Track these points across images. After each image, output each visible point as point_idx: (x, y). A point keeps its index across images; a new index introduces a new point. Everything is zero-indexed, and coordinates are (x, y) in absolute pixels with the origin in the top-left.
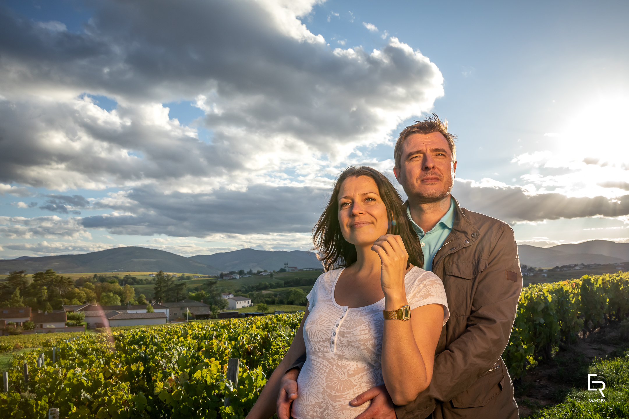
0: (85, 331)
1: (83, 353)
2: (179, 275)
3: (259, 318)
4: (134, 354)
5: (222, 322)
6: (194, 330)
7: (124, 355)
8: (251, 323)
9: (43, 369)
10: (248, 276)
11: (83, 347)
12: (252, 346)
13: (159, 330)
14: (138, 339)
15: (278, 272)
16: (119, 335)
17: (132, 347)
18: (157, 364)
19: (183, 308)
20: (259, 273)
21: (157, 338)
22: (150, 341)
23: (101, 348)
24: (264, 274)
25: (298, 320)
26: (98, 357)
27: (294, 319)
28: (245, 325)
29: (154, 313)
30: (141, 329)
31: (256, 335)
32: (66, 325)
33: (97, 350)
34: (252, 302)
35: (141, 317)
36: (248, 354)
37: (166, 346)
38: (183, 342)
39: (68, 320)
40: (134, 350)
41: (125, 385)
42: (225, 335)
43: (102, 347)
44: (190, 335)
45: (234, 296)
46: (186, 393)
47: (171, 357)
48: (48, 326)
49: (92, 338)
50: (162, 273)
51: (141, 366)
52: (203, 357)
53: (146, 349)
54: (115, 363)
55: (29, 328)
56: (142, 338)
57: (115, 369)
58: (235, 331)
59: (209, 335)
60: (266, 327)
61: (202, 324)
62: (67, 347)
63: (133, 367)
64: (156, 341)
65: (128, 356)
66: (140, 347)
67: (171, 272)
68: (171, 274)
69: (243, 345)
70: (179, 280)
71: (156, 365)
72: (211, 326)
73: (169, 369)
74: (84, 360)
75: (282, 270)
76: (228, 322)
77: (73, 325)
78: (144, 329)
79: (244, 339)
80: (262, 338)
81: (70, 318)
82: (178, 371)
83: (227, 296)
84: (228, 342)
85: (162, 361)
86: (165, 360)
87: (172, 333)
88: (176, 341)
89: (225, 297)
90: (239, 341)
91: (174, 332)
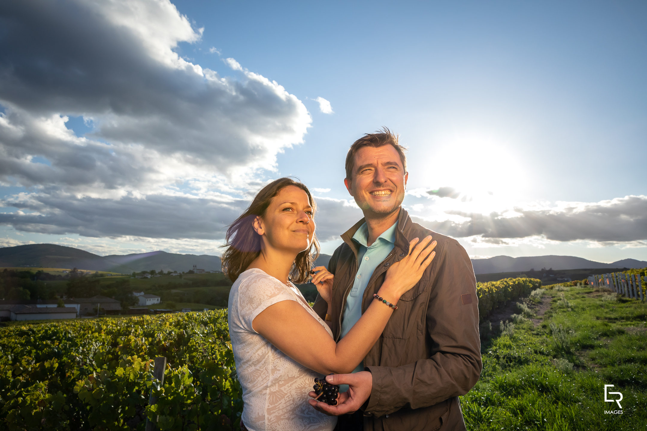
3: (171, 315)
4: (45, 349)
5: (135, 318)
6: (108, 325)
7: (35, 351)
8: (164, 320)
10: (159, 275)
12: (168, 343)
13: (72, 325)
14: (50, 334)
15: (187, 273)
16: (28, 330)
17: (44, 343)
18: (74, 359)
19: (94, 303)
20: (169, 273)
21: (70, 333)
22: (63, 336)
24: (174, 275)
25: (207, 318)
26: (7, 353)
27: (204, 317)
28: (158, 321)
29: (65, 307)
30: (53, 324)
31: (171, 332)
33: (4, 345)
34: (161, 300)
35: (52, 312)
36: (164, 350)
37: (81, 341)
38: (98, 337)
40: (47, 345)
41: (43, 385)
42: (140, 331)
43: (9, 342)
44: (104, 331)
45: (145, 294)
46: (107, 391)
47: (88, 353)
50: (76, 270)
51: (56, 362)
52: (121, 354)
53: (59, 344)
54: (28, 360)
56: (54, 333)
57: (27, 366)
58: (149, 328)
59: (123, 331)
60: (177, 324)
61: (116, 320)
63: (47, 364)
64: (70, 336)
65: (38, 352)
66: (53, 342)
67: (84, 269)
68: (85, 271)
69: (160, 341)
70: (92, 277)
71: (72, 361)
72: (125, 322)
73: (86, 366)
75: (191, 272)
76: (142, 319)
79: (160, 336)
80: (178, 335)
82: (97, 368)
83: (138, 294)
84: (145, 338)
85: (79, 357)
86: (82, 356)
87: (85, 329)
88: (90, 336)
89: (136, 294)
90: (156, 338)
91: (87, 327)
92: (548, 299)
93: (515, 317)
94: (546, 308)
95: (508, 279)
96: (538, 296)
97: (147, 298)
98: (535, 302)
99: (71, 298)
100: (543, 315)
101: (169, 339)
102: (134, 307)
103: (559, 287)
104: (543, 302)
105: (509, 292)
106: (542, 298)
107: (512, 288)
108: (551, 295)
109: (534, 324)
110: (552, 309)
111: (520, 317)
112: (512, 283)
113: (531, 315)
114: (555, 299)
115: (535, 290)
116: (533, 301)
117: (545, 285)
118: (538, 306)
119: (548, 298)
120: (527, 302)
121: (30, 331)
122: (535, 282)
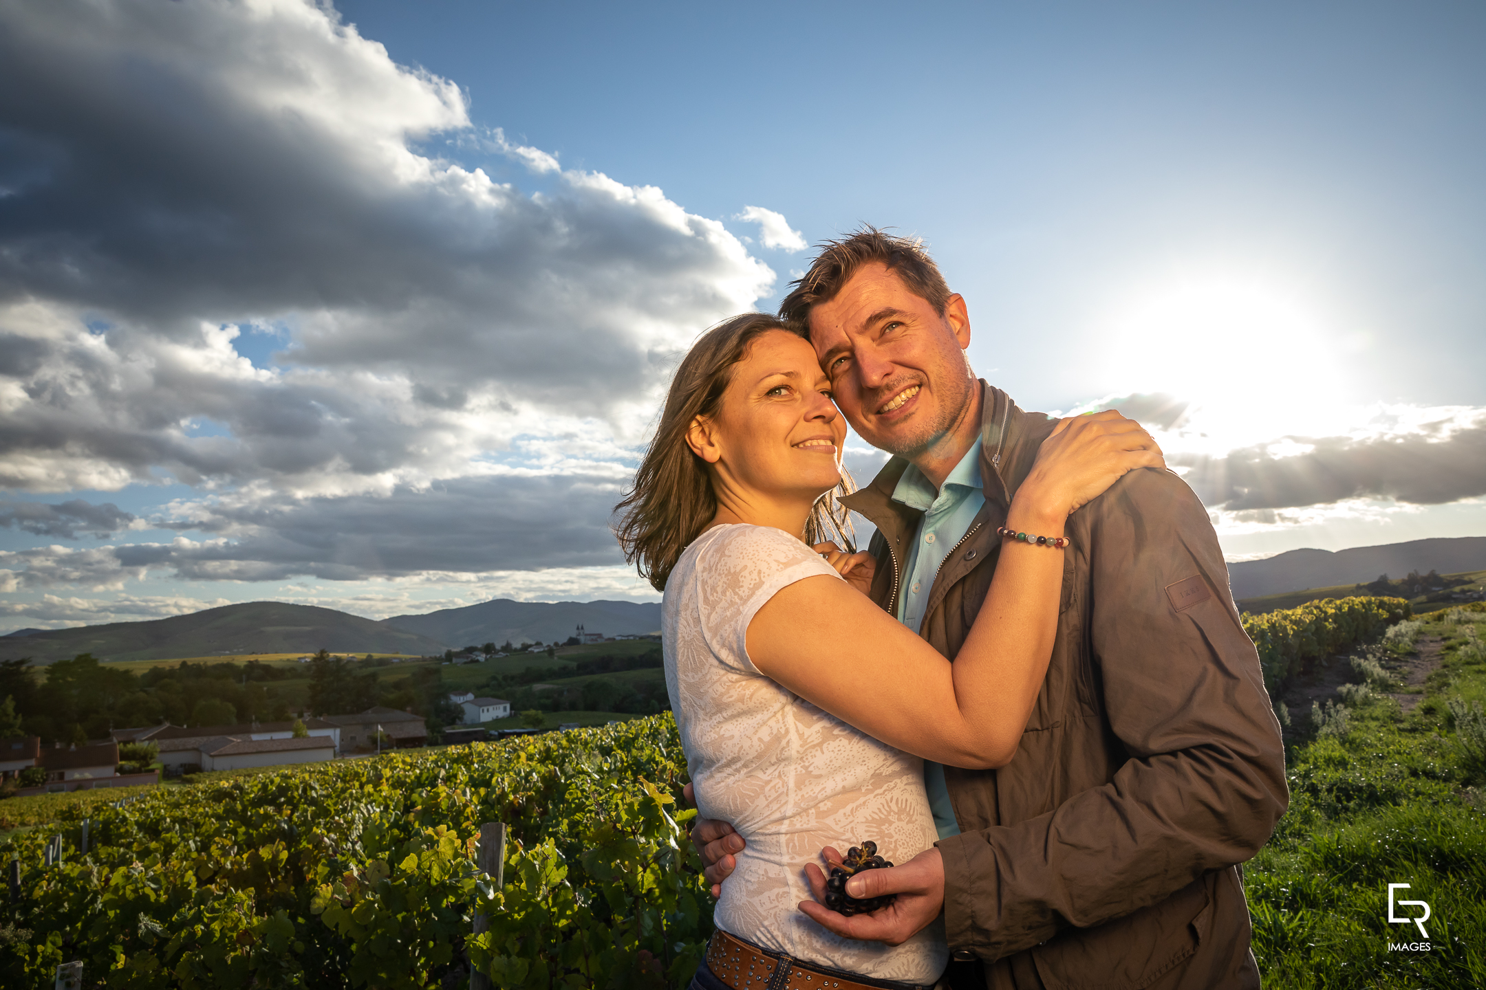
0: (158, 782)
1: (152, 829)
2: (362, 656)
3: (531, 739)
4: (265, 825)
5: (453, 750)
6: (396, 768)
7: (243, 829)
8: (515, 750)
9: (56, 869)
10: (502, 654)
11: (152, 816)
12: (522, 797)
13: (320, 772)
14: (273, 793)
15: (564, 644)
16: (233, 787)
17: (262, 811)
18: (318, 842)
19: (369, 725)
20: (525, 647)
21: (315, 789)
22: (301, 797)
23: (193, 817)
24: (536, 651)
25: (612, 739)
26: (185, 835)
27: (604, 738)
28: (503, 754)
29: (309, 737)
30: (281, 771)
31: (529, 774)
32: (117, 771)
33: (183, 821)
34: (511, 709)
35: (280, 748)
36: (515, 814)
37: (335, 804)
38: (372, 795)
39: (121, 760)
40: (267, 817)
41: (245, 897)
42: (463, 777)
43: (194, 814)
44: (387, 780)
45: (476, 697)
46: (384, 907)
47: (349, 829)
48: (77, 776)
49: (174, 796)
50: (325, 655)
51: (284, 849)
52: (417, 825)
53: (292, 813)
54: (223, 845)
55: (35, 781)
56: (282, 790)
57: (222, 860)
58: (483, 768)
59: (427, 779)
60: (546, 756)
61: (411, 756)
62: (116, 819)
63: (265, 853)
64: (315, 795)
65: (251, 831)
66: (279, 809)
67: (343, 651)
68: (344, 655)
69: (504, 795)
70: (360, 668)
71: (316, 847)
72: (431, 758)
73: (343, 855)
74: (153, 845)
75: (573, 642)
76: (467, 750)
77: (133, 771)
78: (288, 772)
79: (504, 782)
80: (543, 778)
81: (124, 756)
82: (364, 858)
83: (462, 698)
84: (470, 790)
85: (329, 838)
86: (336, 834)
87: (348, 778)
88: (356, 792)
89: (457, 699)
90: (496, 787)
91: (351, 774)
92: (1432, 644)
93: (1349, 692)
94: (1429, 667)
95: (1323, 602)
96: (1407, 639)
97: (480, 706)
98: (1399, 654)
99: (321, 715)
100: (1424, 683)
101: (525, 789)
102: (454, 729)
103: (1459, 613)
104: (1421, 652)
105: (1328, 632)
106: (1416, 642)
107: (1335, 621)
108: (1441, 634)
109: (1401, 706)
110: (1445, 666)
111: (1363, 690)
112: (1333, 611)
113: (1392, 686)
114: (1452, 642)
115: (1395, 624)
116: (1393, 651)
117: (1421, 613)
118: (1407, 662)
119: (1431, 641)
120: (1378, 655)
121: (236, 789)
122: (1394, 604)
